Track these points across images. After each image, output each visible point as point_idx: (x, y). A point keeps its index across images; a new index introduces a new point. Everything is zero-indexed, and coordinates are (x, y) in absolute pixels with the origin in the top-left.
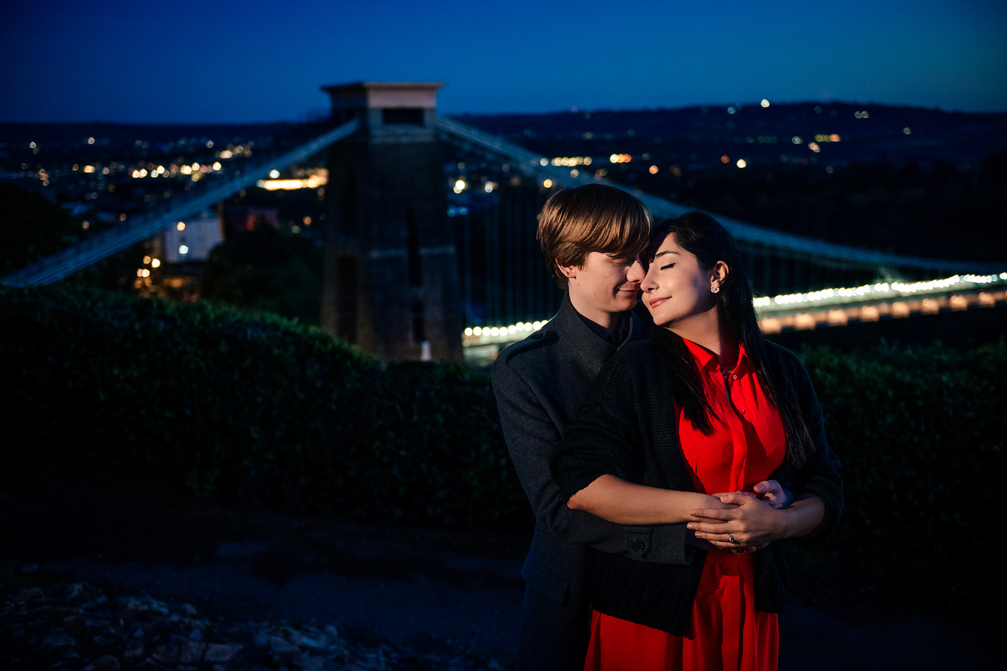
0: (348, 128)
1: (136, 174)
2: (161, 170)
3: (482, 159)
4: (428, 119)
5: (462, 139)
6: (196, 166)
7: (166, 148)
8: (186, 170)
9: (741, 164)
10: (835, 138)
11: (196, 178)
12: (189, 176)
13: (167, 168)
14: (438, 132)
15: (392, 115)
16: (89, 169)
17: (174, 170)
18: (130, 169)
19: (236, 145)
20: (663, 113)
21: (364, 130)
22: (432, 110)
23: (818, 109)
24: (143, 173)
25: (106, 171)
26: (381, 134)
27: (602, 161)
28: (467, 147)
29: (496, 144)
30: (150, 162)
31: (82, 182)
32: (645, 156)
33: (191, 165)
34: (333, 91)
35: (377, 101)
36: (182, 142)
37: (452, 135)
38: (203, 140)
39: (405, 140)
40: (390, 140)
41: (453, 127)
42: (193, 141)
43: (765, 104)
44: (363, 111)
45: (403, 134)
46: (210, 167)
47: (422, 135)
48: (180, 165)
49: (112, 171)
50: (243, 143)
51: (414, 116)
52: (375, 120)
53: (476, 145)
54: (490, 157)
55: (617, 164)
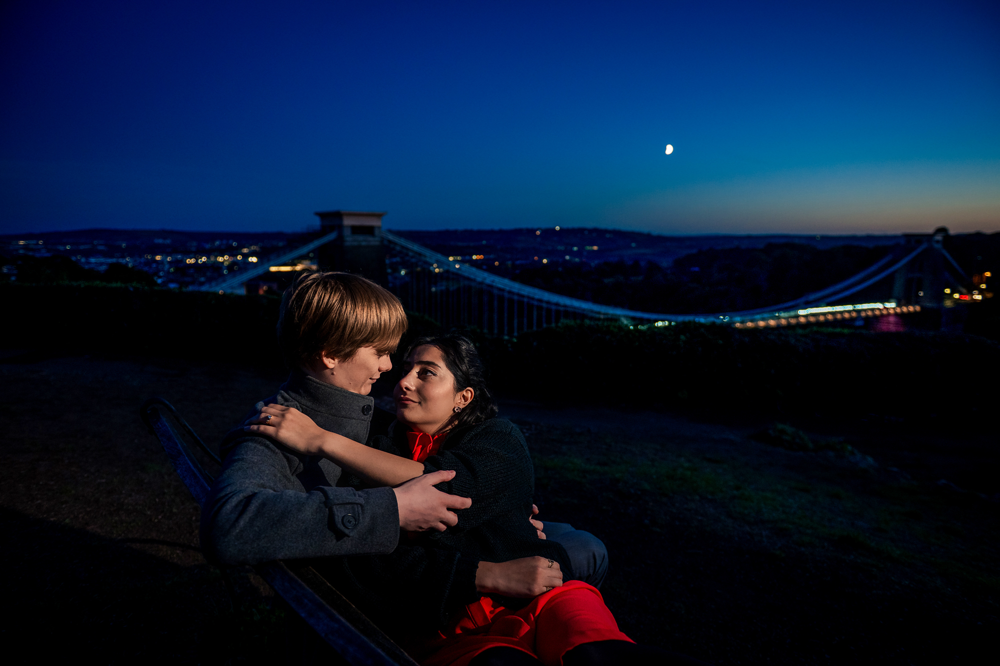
0: (332, 236)
1: (189, 261)
2: (204, 259)
3: (407, 255)
4: (377, 232)
5: (395, 244)
6: (226, 257)
7: (208, 246)
8: (220, 259)
9: (545, 261)
10: (595, 248)
11: (226, 264)
12: (222, 263)
13: (208, 258)
14: (383, 239)
15: (356, 230)
16: (158, 258)
17: (212, 259)
18: (185, 258)
19: (251, 245)
20: (502, 232)
21: (341, 237)
22: (379, 228)
23: (586, 232)
24: (192, 261)
25: (169, 259)
26: (350, 240)
27: (467, 258)
28: (398, 248)
29: (415, 247)
30: (197, 254)
31: (154, 266)
32: (492, 256)
33: (223, 257)
34: (322, 215)
35: (348, 222)
36: (217, 243)
37: (390, 242)
38: (230, 242)
39: (364, 244)
40: (356, 244)
41: (391, 237)
42: (224, 242)
43: (558, 228)
44: (340, 227)
45: (363, 240)
46: (235, 258)
47: (374, 241)
48: (216, 257)
49: (173, 259)
50: (256, 244)
51: (369, 231)
52: (347, 233)
53: (403, 247)
54: (411, 254)
55: (476, 260)
